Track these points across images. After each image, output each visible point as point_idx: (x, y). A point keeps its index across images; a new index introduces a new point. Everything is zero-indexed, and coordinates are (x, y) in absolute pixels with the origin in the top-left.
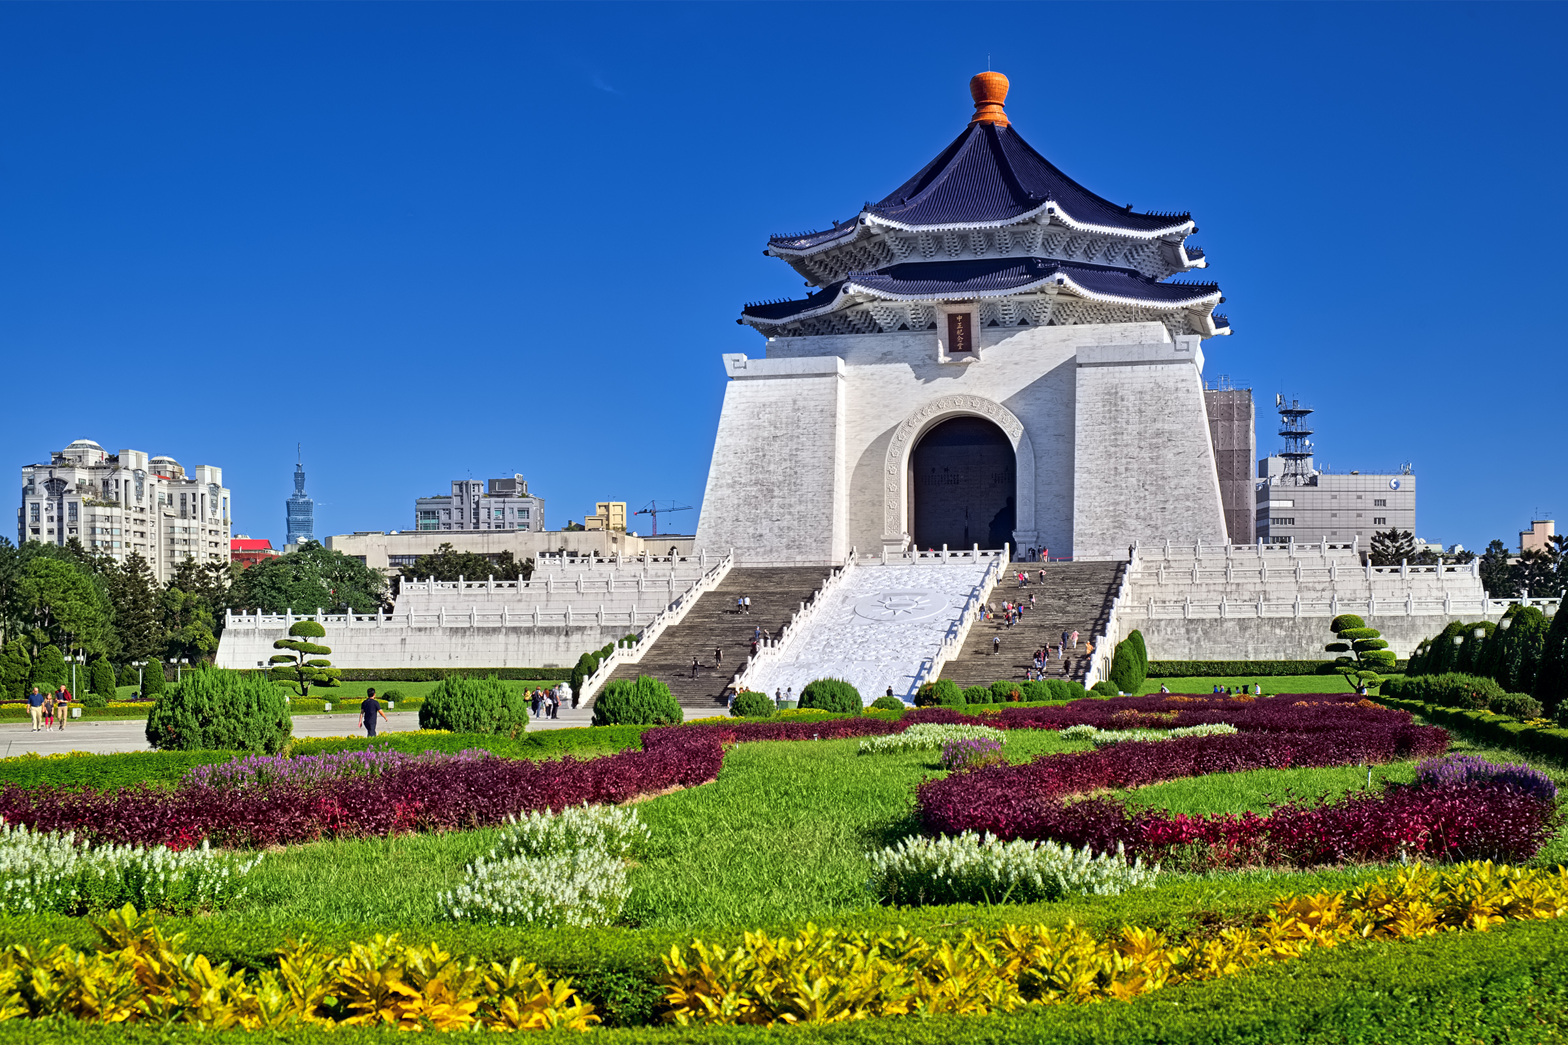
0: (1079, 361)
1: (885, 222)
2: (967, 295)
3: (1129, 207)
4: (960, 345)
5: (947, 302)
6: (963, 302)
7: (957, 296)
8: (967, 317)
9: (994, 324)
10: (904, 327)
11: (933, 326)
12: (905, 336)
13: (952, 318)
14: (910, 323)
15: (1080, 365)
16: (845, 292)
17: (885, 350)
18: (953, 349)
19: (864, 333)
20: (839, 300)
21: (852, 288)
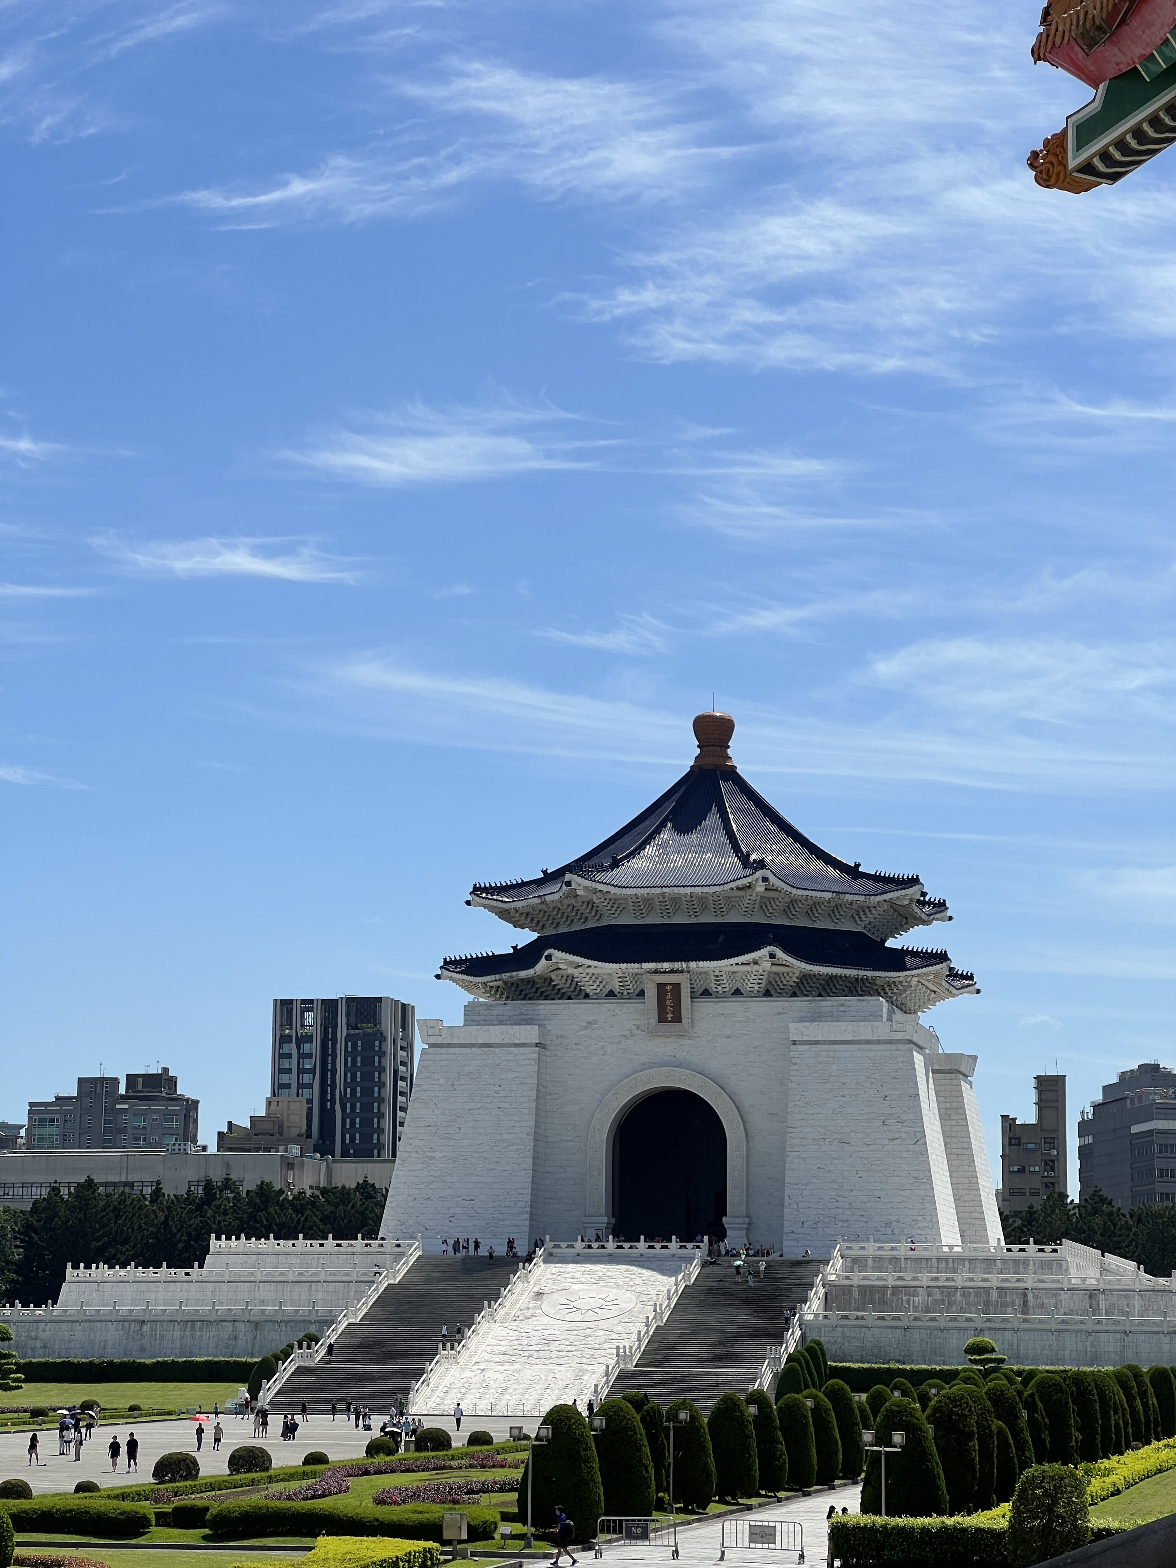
0: (791, 1038)
1: (591, 885)
2: (677, 965)
3: (857, 866)
4: (670, 1016)
5: (656, 972)
6: (672, 971)
7: (666, 966)
8: (677, 987)
9: (706, 993)
10: (611, 994)
11: (641, 994)
12: (612, 1005)
13: (661, 987)
14: (617, 989)
15: (794, 1043)
16: (549, 958)
17: (590, 1019)
18: (662, 1019)
19: (570, 998)
20: (542, 965)
21: (557, 955)
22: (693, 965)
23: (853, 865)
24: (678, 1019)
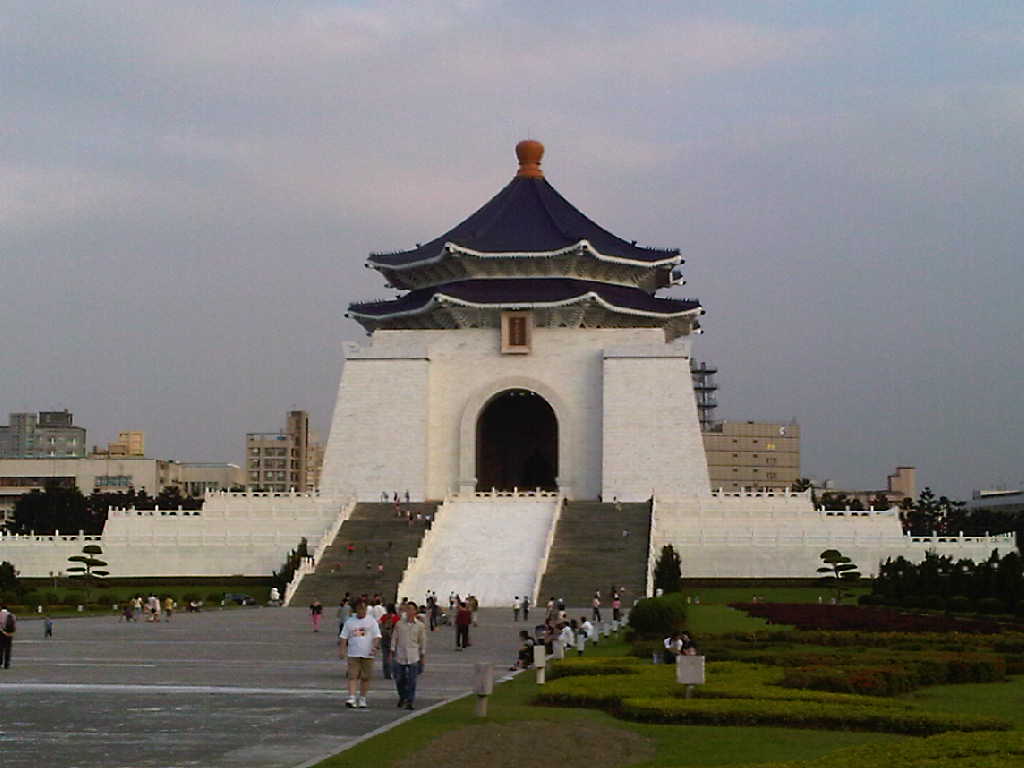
0: (605, 355)
1: (463, 250)
2: (525, 305)
3: (634, 243)
4: (517, 342)
5: (510, 309)
6: (522, 309)
7: (516, 305)
8: (523, 321)
9: (542, 325)
10: (475, 325)
11: (498, 326)
12: (476, 333)
13: (512, 322)
14: (479, 323)
15: (606, 358)
16: (436, 299)
17: (461, 342)
18: (513, 343)
19: (443, 329)
20: (430, 305)
21: (441, 297)
22: (536, 305)
23: (631, 242)
24: (523, 342)
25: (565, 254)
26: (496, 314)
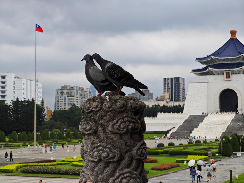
1: (215, 57)
2: (229, 69)
5: (226, 70)
7: (227, 70)
8: (229, 73)
9: (234, 74)
10: (218, 74)
11: (223, 74)
12: (219, 76)
13: (226, 73)
17: (215, 78)
18: (227, 78)
19: (212, 75)
20: (207, 70)
21: (210, 68)
22: (232, 69)
24: (229, 78)
25: (238, 57)
26: (223, 71)
